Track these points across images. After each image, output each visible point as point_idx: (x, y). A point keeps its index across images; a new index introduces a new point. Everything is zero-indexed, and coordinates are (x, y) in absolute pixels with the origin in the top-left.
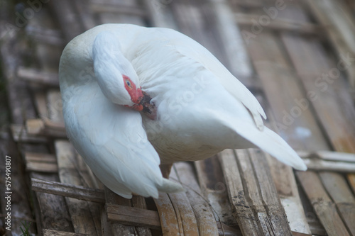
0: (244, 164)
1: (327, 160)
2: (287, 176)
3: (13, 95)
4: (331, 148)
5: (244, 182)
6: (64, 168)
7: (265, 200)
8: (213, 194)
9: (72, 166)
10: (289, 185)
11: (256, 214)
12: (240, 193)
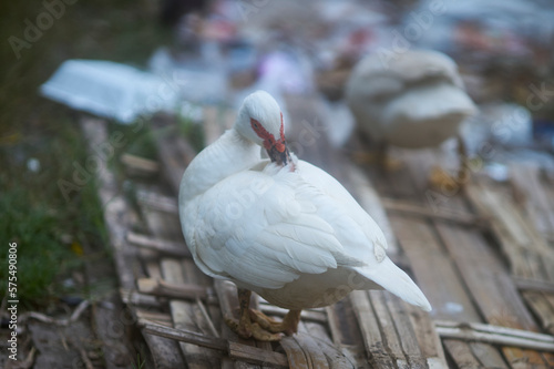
0: (384, 322)
1: (480, 331)
2: (433, 340)
3: (121, 262)
4: (484, 321)
5: (383, 334)
6: (179, 323)
7: (406, 350)
8: (349, 349)
9: (190, 321)
10: (434, 348)
11: (394, 361)
12: (378, 343)
